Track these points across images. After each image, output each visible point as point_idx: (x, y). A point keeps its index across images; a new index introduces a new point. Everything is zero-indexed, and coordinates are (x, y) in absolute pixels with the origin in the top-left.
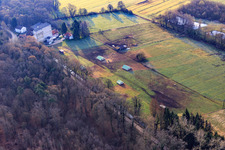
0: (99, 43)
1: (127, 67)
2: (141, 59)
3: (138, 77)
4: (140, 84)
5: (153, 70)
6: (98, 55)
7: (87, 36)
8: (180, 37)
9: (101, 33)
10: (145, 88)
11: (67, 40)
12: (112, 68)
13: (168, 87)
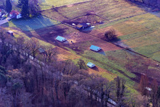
0: (55, 22)
1: (96, 48)
2: (111, 38)
3: (111, 58)
4: (116, 66)
5: (128, 49)
6: (56, 35)
7: (38, 14)
8: (153, 11)
9: (55, 9)
10: (123, 70)
12: (77, 49)
13: (150, 68)
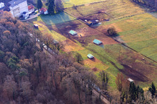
0: (72, 18)
1: (98, 41)
2: (112, 34)
3: (108, 51)
4: (110, 58)
5: (123, 44)
6: (70, 29)
7: (61, 11)
9: (75, 8)
10: (115, 61)
11: (42, 15)
12: (83, 42)
13: (137, 61)
